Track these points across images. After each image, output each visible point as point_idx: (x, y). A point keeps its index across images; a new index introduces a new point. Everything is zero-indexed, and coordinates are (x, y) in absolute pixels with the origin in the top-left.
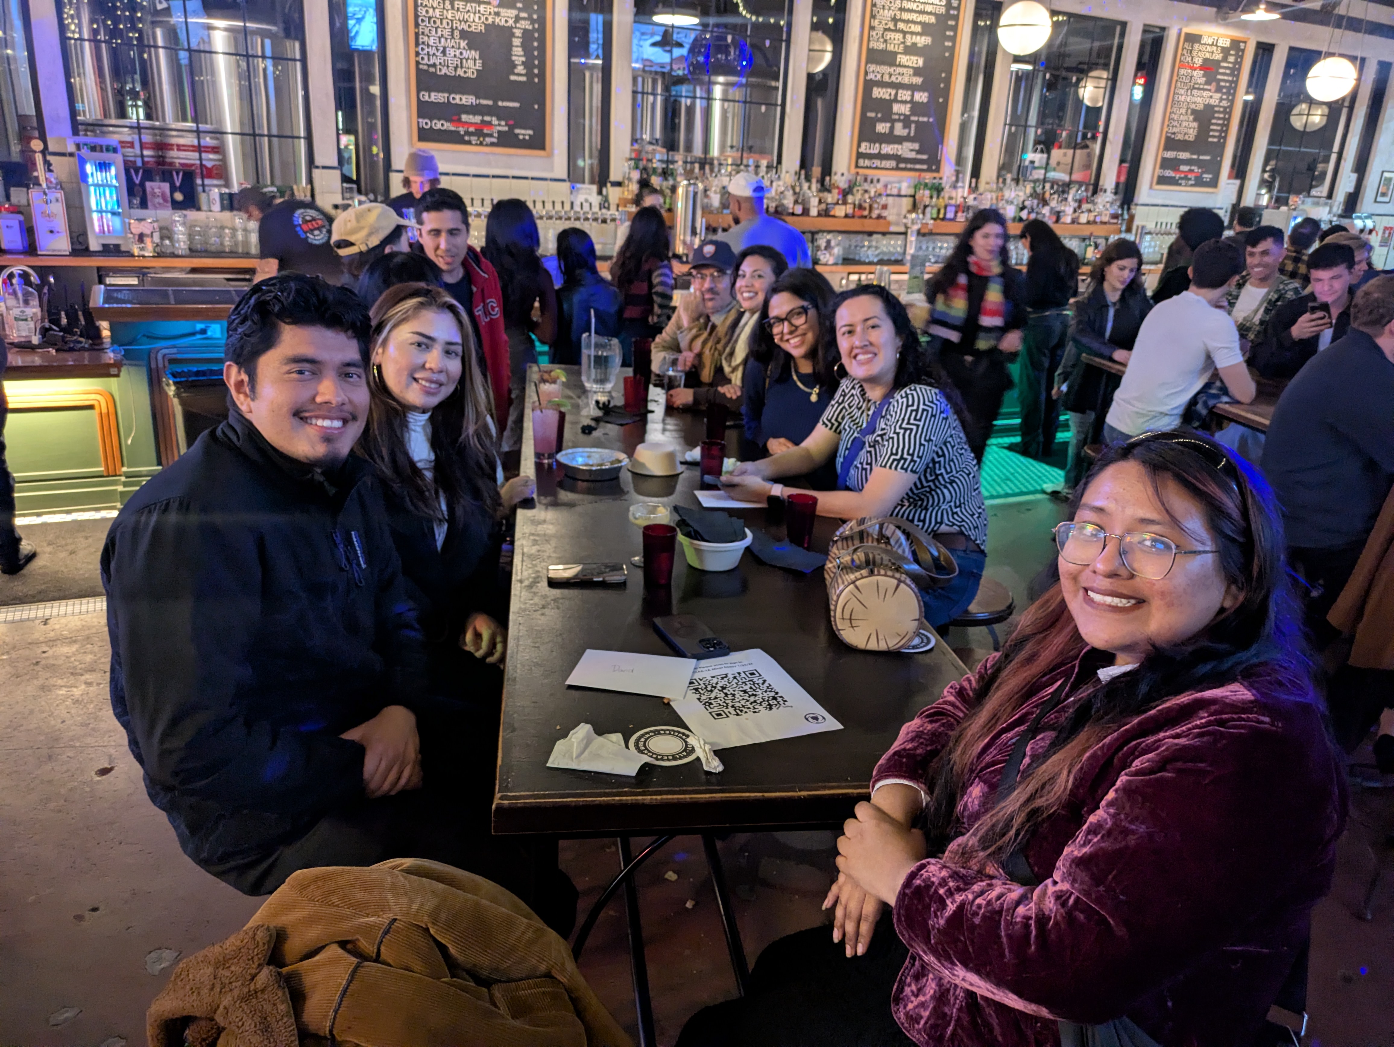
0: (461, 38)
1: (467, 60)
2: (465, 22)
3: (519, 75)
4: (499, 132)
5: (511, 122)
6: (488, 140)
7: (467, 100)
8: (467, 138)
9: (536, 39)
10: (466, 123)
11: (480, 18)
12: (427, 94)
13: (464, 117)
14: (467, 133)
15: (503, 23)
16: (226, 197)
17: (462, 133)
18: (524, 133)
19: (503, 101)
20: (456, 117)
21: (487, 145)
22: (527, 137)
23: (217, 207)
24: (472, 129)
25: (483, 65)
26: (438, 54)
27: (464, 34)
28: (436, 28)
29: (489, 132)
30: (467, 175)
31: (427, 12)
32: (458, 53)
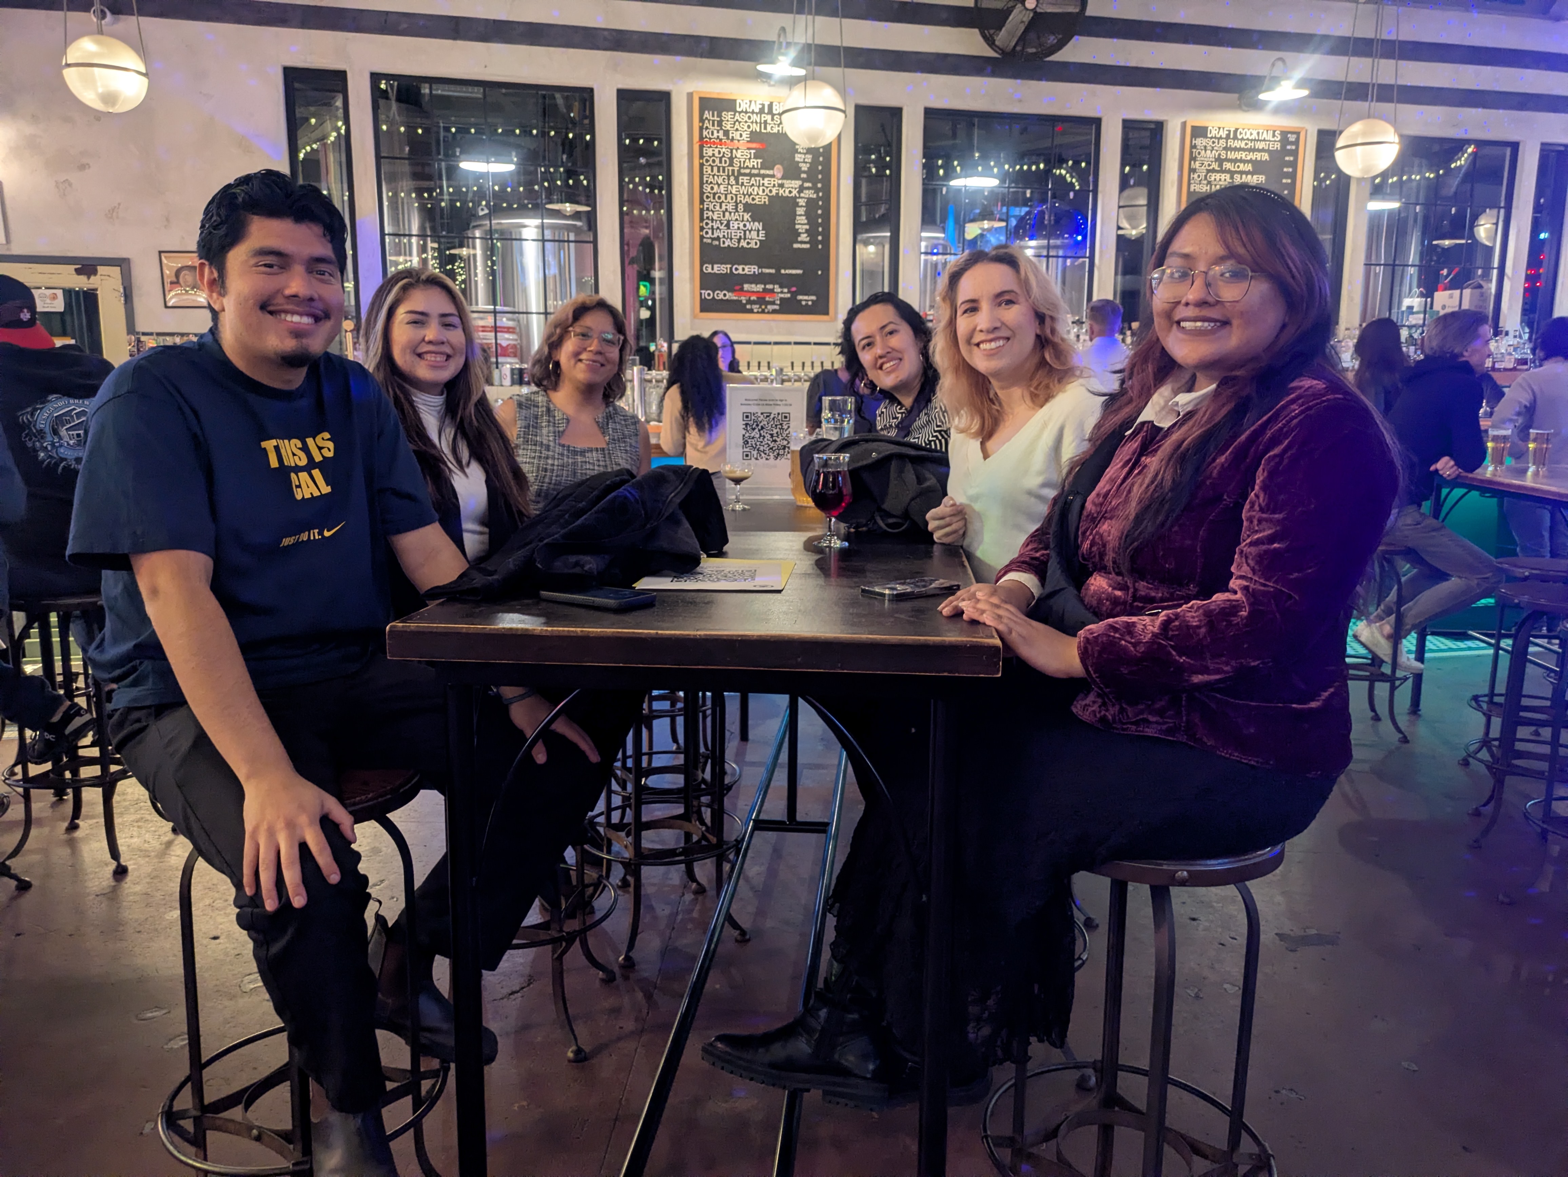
0: (744, 211)
1: (750, 232)
2: (749, 196)
3: (803, 242)
4: (781, 299)
5: (794, 289)
6: (770, 308)
7: (751, 269)
8: (748, 307)
9: (820, 207)
10: (748, 292)
11: (764, 191)
12: (710, 266)
13: (746, 287)
14: (749, 302)
15: (787, 194)
16: (516, 372)
17: (744, 302)
18: (806, 299)
19: (785, 269)
20: (738, 288)
21: (768, 313)
22: (810, 303)
23: (507, 381)
24: (753, 298)
25: (766, 235)
26: (722, 227)
27: (748, 207)
28: (721, 204)
29: (771, 300)
30: (749, 343)
31: (712, 188)
32: (741, 226)
